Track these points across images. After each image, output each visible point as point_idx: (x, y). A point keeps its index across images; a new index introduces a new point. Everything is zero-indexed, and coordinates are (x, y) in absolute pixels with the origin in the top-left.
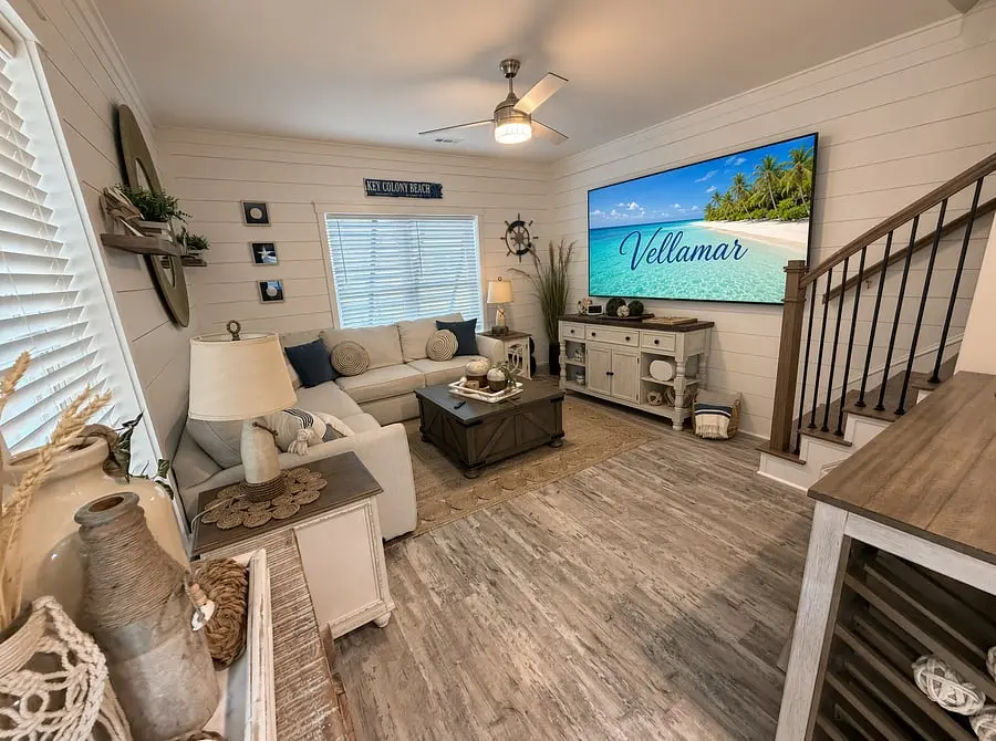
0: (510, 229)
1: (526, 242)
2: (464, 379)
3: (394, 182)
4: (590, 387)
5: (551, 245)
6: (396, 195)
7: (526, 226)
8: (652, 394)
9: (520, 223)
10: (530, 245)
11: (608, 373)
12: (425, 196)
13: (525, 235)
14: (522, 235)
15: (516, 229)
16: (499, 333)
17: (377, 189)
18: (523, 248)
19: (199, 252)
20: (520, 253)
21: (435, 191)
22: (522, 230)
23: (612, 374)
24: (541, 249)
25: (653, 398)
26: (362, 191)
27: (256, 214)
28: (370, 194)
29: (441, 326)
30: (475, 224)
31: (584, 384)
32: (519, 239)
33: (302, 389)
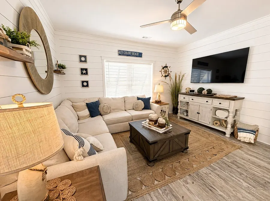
0: (163, 68)
1: (168, 73)
2: (148, 120)
3: (127, 51)
4: (189, 117)
5: (176, 74)
6: (128, 55)
7: (168, 68)
8: (216, 122)
9: (166, 67)
10: (169, 74)
11: (197, 113)
12: (137, 56)
13: (168, 71)
14: (167, 70)
15: (165, 69)
16: (158, 102)
17: (122, 53)
18: (167, 75)
19: (63, 69)
20: (166, 76)
21: (140, 55)
22: (167, 69)
23: (199, 113)
24: (173, 75)
25: (216, 124)
26: (117, 54)
27: (83, 59)
28: (120, 55)
29: (138, 99)
30: (152, 66)
31: (187, 115)
32: (166, 72)
33: (90, 118)
